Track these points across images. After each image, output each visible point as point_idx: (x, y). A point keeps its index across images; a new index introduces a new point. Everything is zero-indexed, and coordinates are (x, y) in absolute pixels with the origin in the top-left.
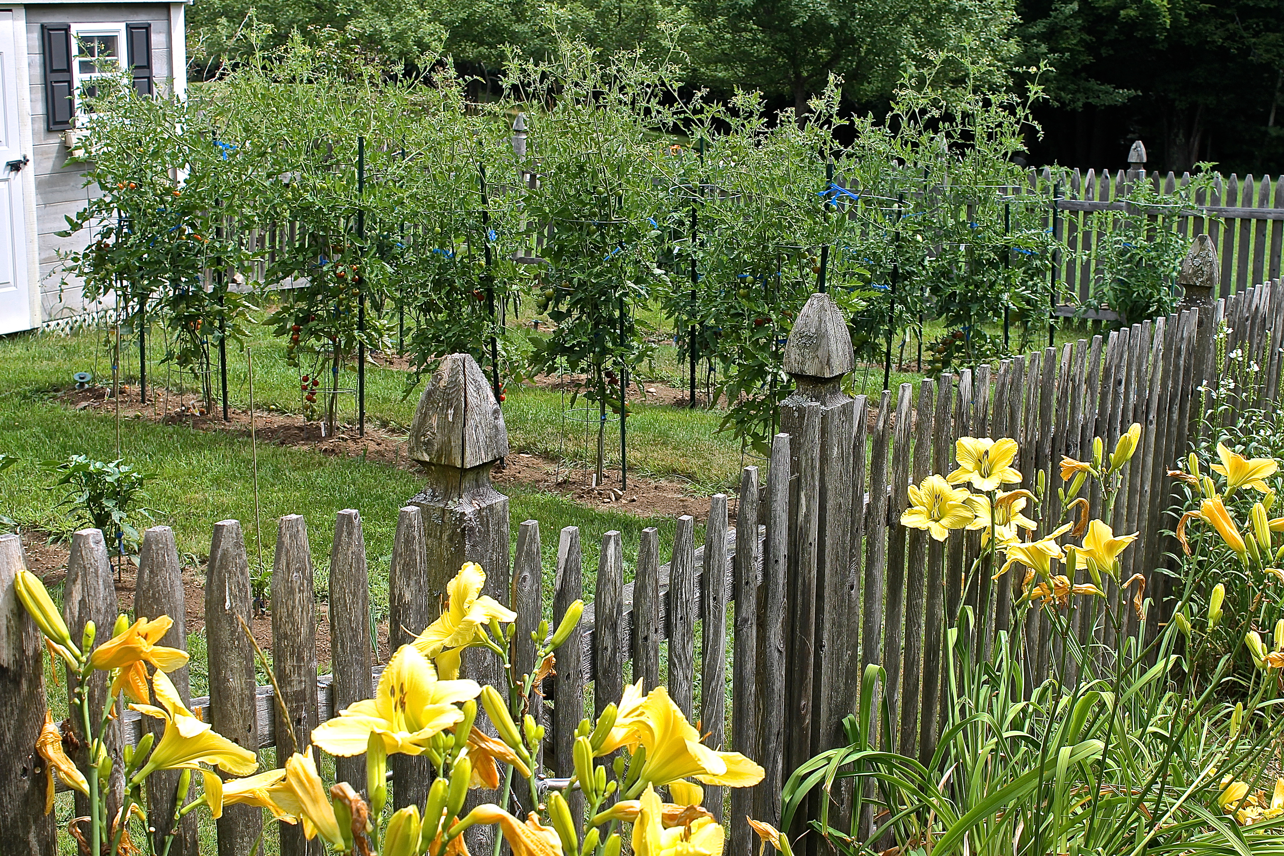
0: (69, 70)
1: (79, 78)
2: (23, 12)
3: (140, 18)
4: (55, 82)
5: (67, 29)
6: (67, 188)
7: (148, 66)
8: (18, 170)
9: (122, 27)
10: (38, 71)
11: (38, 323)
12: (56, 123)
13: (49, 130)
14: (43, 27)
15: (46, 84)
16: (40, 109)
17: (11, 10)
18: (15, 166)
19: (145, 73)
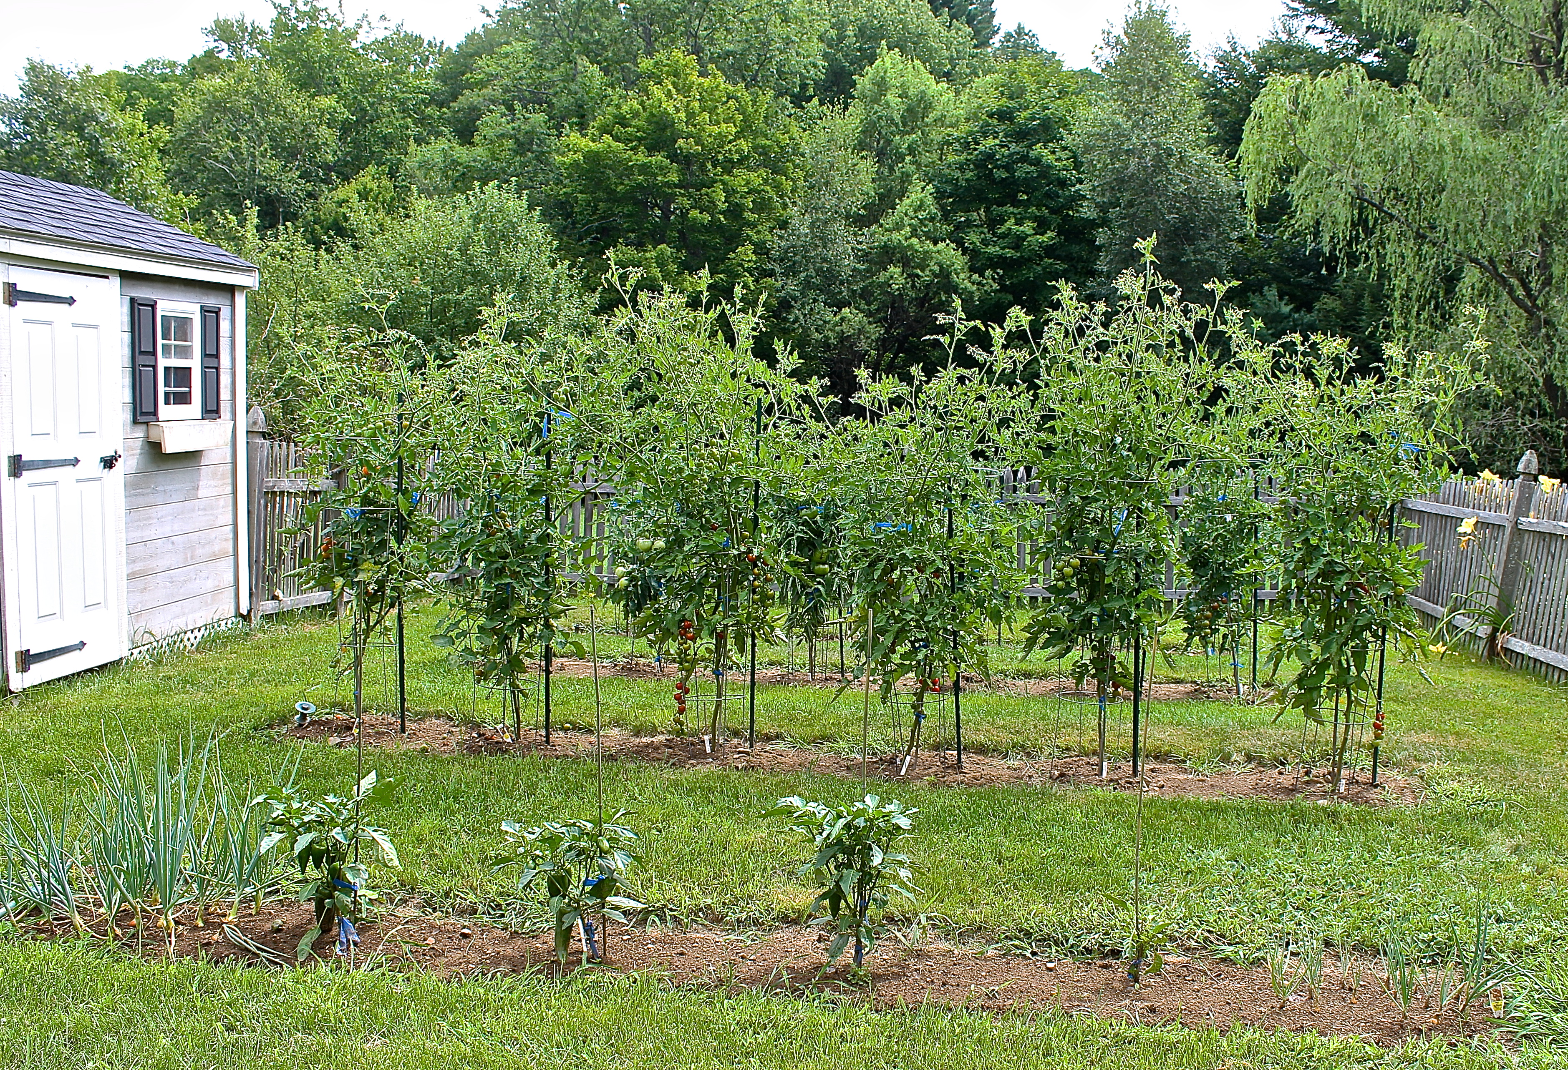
0: (154, 353)
1: (163, 362)
2: (115, 281)
3: (212, 301)
4: (143, 366)
5: (153, 306)
6: (149, 491)
7: (217, 356)
8: (111, 467)
9: (197, 308)
10: (127, 351)
11: (126, 653)
12: (143, 414)
13: (135, 422)
14: (132, 300)
15: (133, 367)
16: (127, 397)
17: (107, 277)
18: (109, 463)
19: (212, 362)
